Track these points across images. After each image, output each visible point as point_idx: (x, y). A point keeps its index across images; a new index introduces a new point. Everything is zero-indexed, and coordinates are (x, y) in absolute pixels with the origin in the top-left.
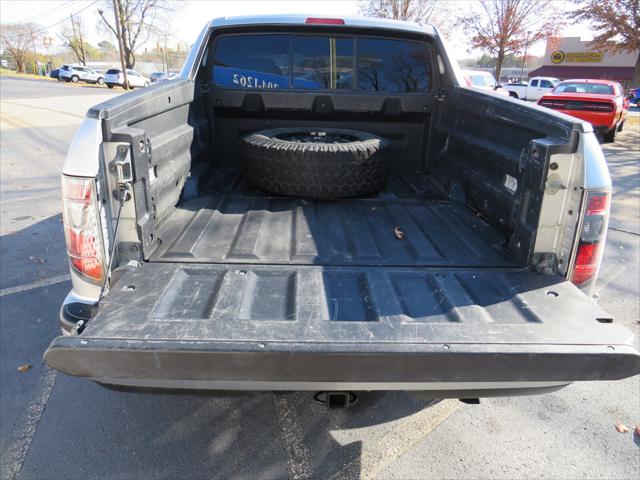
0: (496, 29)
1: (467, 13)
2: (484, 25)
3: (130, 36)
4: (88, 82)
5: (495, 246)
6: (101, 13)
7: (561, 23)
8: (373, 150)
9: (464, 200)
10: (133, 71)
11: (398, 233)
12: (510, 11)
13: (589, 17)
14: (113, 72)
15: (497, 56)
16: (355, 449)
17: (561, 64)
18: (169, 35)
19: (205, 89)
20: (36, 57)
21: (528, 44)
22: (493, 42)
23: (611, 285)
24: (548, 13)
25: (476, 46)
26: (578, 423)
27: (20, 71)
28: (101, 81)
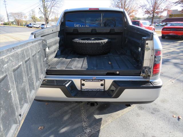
0: (152, 8)
1: (143, 4)
2: (148, 8)
3: (48, 14)
4: (36, 28)
5: (135, 66)
6: (40, 9)
7: (171, 6)
8: (105, 42)
9: (130, 55)
10: (48, 24)
11: (110, 63)
12: (156, 3)
13: (180, 3)
14: (43, 25)
15: (152, 16)
16: (100, 120)
17: (172, 18)
18: (58, 14)
19: (63, 28)
20: (23, 21)
21: (162, 12)
22: (151, 12)
23: (177, 80)
24: (167, 3)
25: (146, 14)
26: (162, 115)
27: (19, 25)
28: (40, 27)
